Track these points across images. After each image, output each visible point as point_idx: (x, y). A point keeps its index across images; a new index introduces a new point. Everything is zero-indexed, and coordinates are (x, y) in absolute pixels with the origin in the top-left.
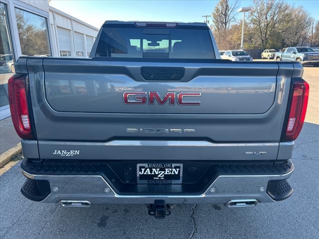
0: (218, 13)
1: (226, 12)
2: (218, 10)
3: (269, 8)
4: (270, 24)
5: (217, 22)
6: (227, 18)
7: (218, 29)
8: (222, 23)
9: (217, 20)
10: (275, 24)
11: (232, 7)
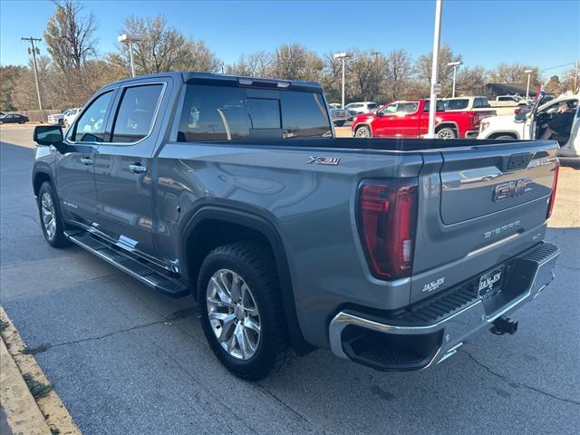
0: (55, 35)
1: (72, 35)
2: (54, 30)
3: (156, 39)
4: (162, 66)
5: (56, 53)
6: (78, 47)
7: (62, 65)
8: (69, 55)
9: (57, 49)
10: (169, 66)
11: (85, 28)
